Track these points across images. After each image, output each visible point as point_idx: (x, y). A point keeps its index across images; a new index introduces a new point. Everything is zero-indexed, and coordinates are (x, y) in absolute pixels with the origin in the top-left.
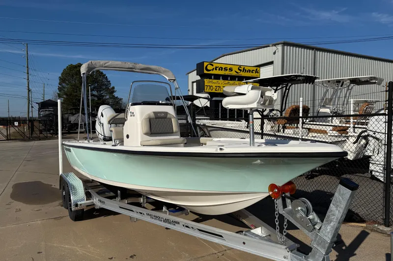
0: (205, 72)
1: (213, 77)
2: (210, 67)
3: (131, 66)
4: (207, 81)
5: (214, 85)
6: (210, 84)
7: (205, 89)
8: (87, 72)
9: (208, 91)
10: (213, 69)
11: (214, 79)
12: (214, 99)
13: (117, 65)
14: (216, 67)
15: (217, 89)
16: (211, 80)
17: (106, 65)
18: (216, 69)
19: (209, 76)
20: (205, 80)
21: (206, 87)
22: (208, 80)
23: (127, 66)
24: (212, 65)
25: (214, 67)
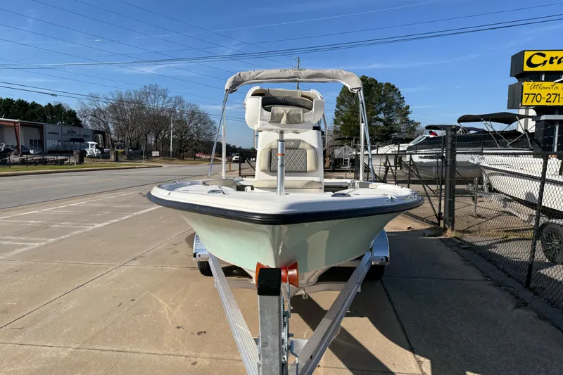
0: (526, 68)
1: (543, 77)
2: (537, 60)
3: (293, 74)
4: (528, 86)
5: (544, 93)
6: (536, 91)
7: (524, 99)
8: (231, 87)
9: (529, 103)
10: (545, 62)
11: (545, 80)
12: (544, 117)
13: (273, 74)
14: (552, 59)
15: (552, 99)
16: (537, 83)
17: (258, 76)
18: (551, 62)
19: (535, 76)
20: (525, 84)
21: (525, 97)
22: (531, 83)
23: (288, 75)
24: (544, 55)
25: (548, 58)
